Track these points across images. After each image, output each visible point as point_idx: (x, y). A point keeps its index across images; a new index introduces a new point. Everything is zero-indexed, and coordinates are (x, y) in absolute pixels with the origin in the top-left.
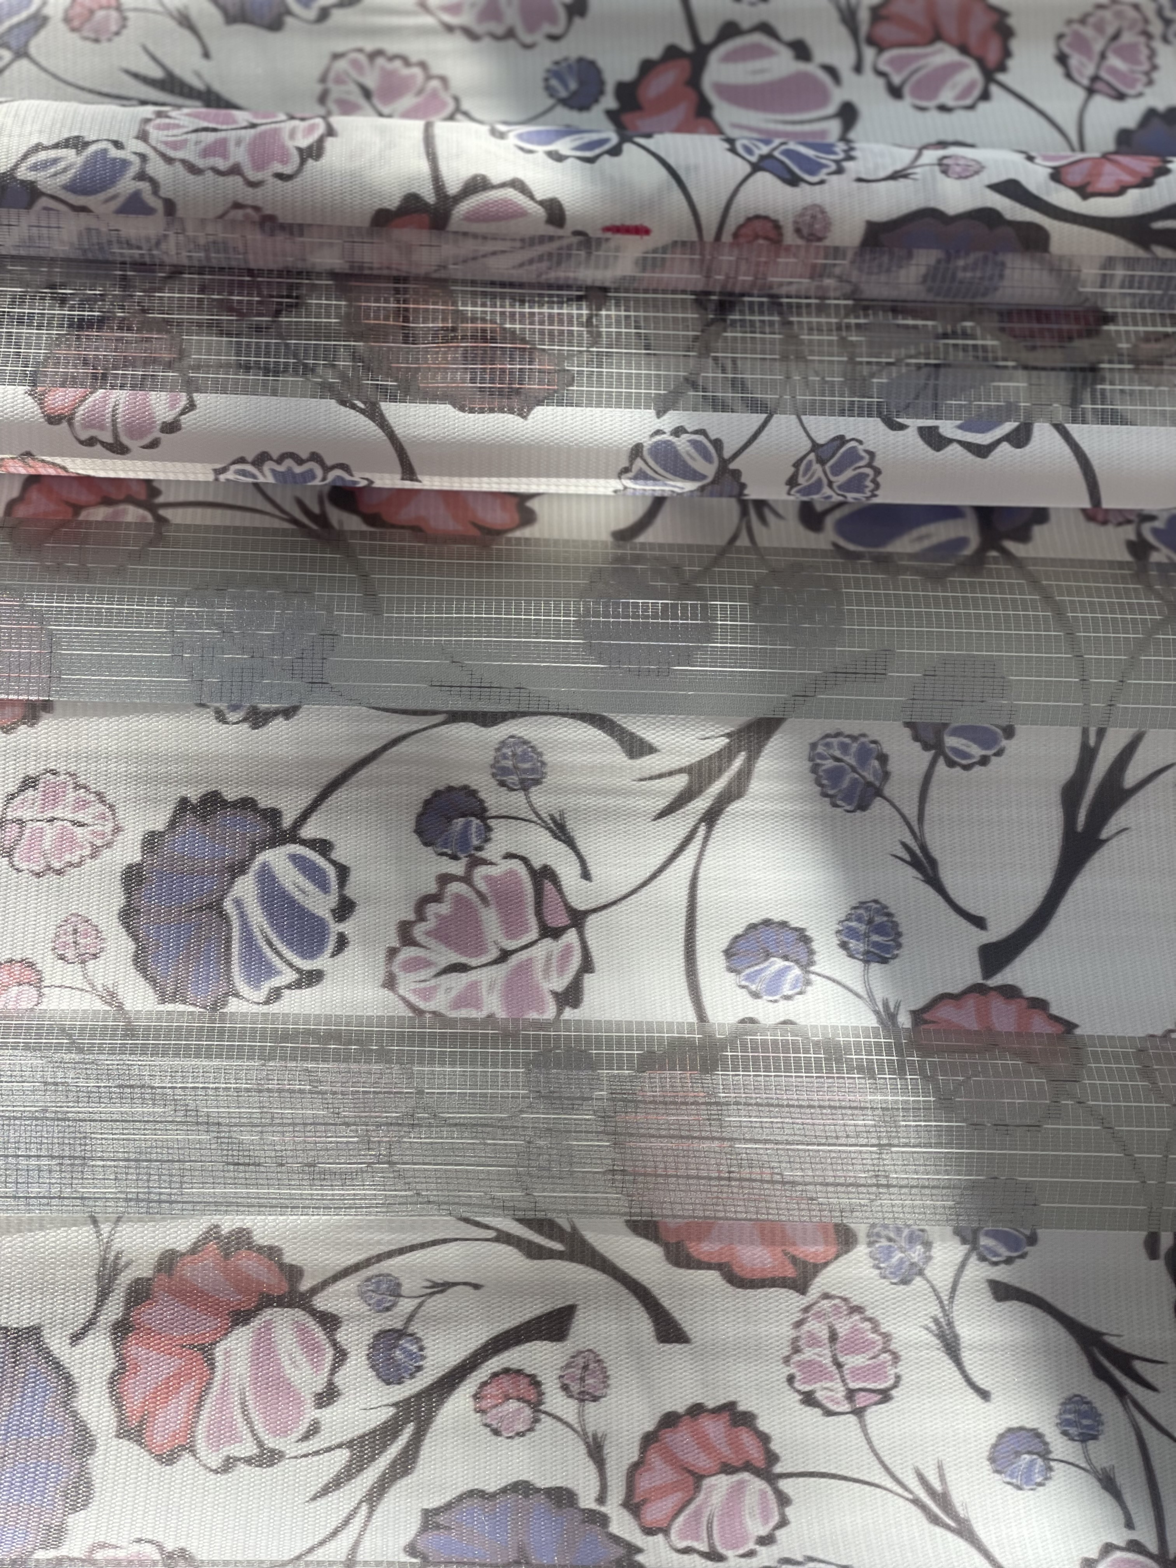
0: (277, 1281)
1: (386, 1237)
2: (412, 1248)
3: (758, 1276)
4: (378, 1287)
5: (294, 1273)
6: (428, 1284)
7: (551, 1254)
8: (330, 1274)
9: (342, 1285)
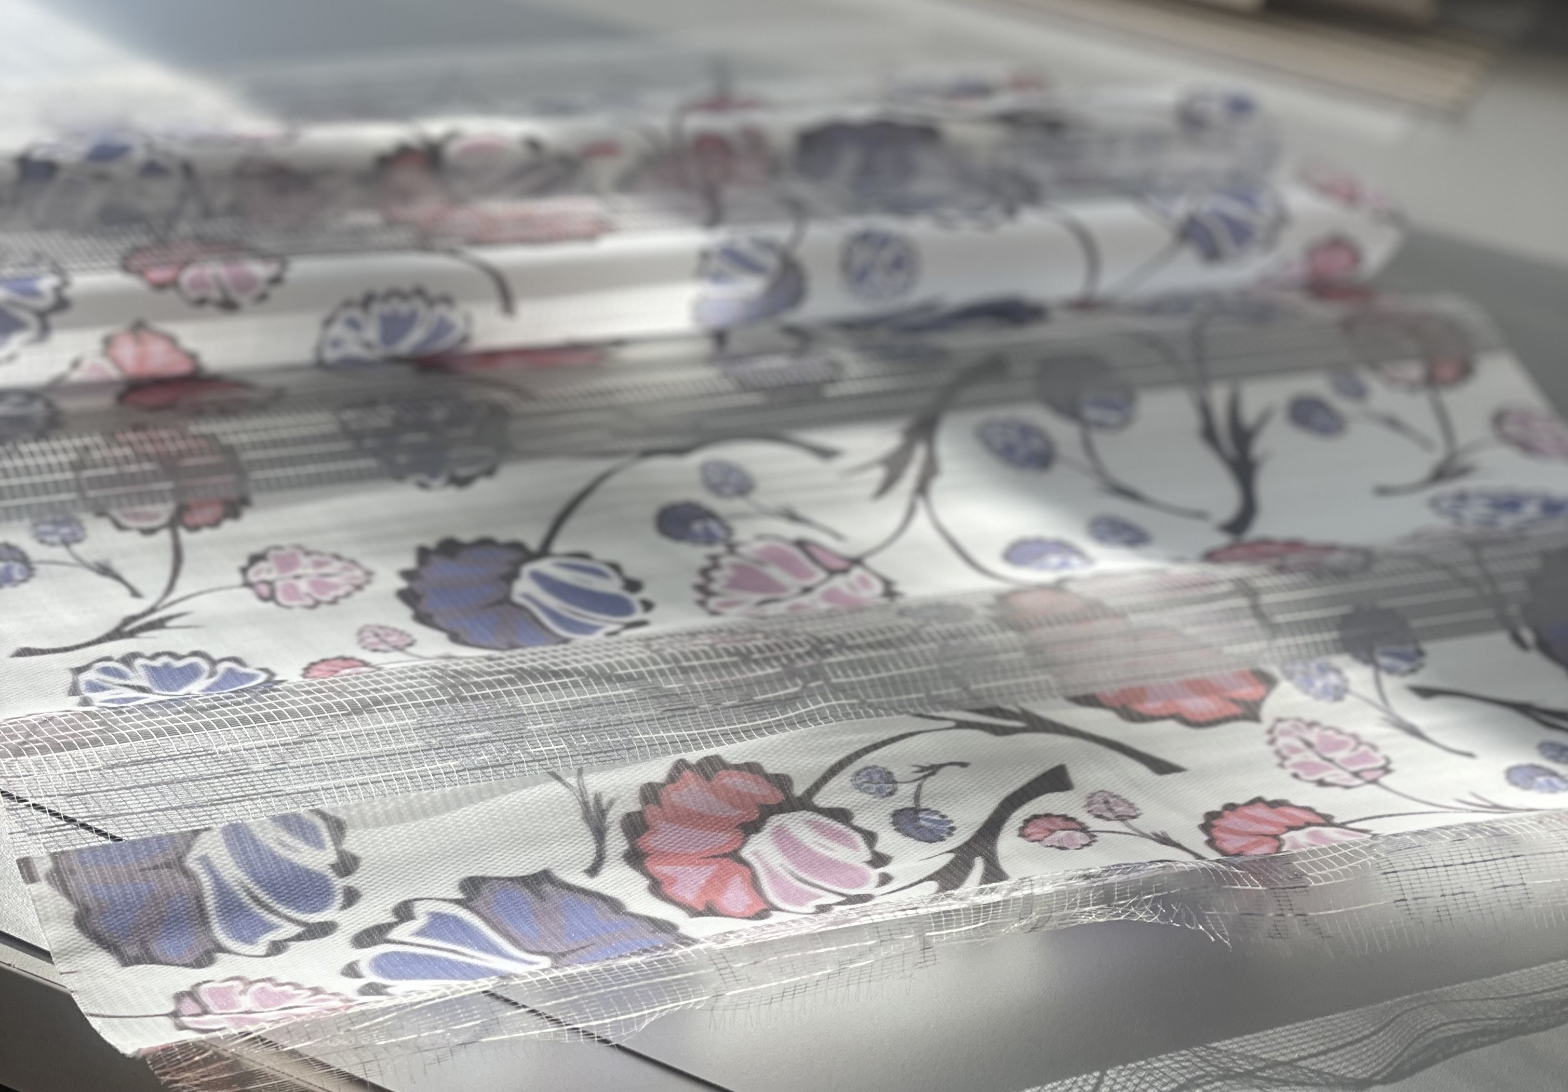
0: (769, 792)
1: (854, 737)
2: (884, 743)
3: (1209, 717)
4: (871, 778)
5: (782, 782)
6: (915, 769)
7: (1015, 731)
8: (817, 776)
9: (834, 783)
